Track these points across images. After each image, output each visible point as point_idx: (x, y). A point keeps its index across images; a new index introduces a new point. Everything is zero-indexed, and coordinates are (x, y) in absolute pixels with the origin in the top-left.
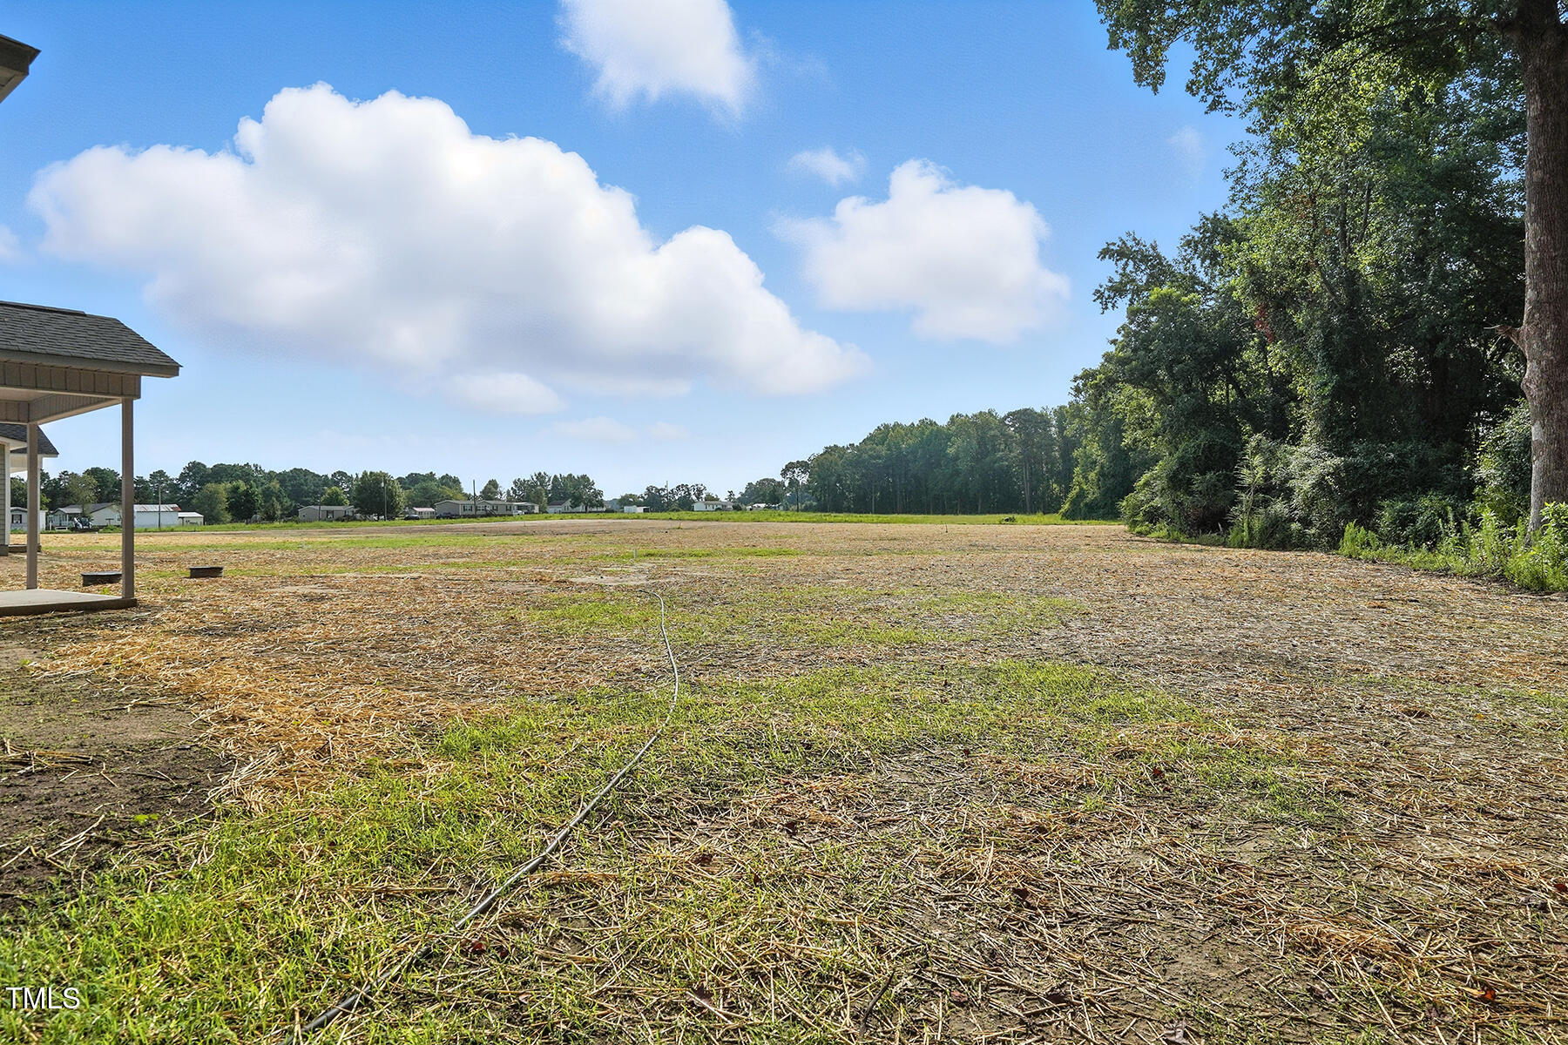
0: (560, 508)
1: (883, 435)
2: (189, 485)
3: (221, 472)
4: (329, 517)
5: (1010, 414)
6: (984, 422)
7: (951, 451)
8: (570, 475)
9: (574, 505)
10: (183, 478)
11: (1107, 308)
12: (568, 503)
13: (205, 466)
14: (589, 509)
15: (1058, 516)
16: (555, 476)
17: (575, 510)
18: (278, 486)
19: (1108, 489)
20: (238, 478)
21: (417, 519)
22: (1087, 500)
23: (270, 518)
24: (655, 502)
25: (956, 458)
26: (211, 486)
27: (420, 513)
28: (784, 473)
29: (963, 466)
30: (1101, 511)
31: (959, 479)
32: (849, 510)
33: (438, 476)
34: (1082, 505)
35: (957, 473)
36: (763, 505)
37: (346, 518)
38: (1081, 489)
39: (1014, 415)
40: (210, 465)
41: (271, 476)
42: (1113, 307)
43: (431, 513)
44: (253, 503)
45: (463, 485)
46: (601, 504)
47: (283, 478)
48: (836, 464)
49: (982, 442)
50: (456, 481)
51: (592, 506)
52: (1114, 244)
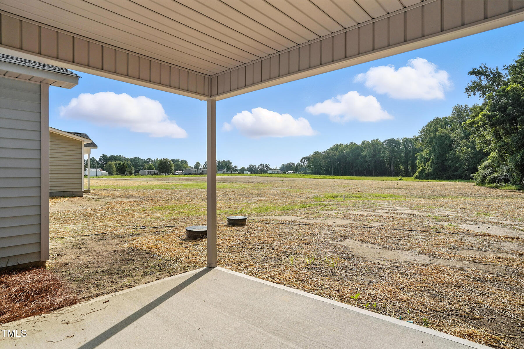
0: (222, 172)
1: (336, 148)
2: (102, 162)
3: (112, 158)
4: (149, 174)
5: (386, 141)
6: (375, 143)
7: (363, 154)
8: (224, 160)
9: (227, 171)
10: (100, 160)
11: (470, 95)
12: (225, 170)
13: (107, 156)
14: (232, 172)
15: (413, 178)
16: (219, 161)
17: (228, 172)
18: (130, 163)
19: (436, 168)
20: (117, 160)
21: (177, 175)
22: (426, 172)
23: (131, 174)
24: (253, 170)
25: (365, 156)
26: (110, 162)
27: (178, 173)
28: (301, 161)
29: (367, 159)
30: (432, 176)
31: (366, 164)
32: (323, 174)
33: (180, 160)
34: (424, 174)
35: (365, 161)
36: (292, 172)
37: (155, 174)
38: (423, 168)
39: (387, 141)
40: (108, 156)
41: (127, 160)
42: (474, 95)
43: (181, 173)
44: (125, 168)
45: (188, 163)
46: (236, 170)
47: (131, 160)
48: (320, 158)
49: (375, 150)
50: (186, 162)
51: (234, 171)
52: (475, 69)
